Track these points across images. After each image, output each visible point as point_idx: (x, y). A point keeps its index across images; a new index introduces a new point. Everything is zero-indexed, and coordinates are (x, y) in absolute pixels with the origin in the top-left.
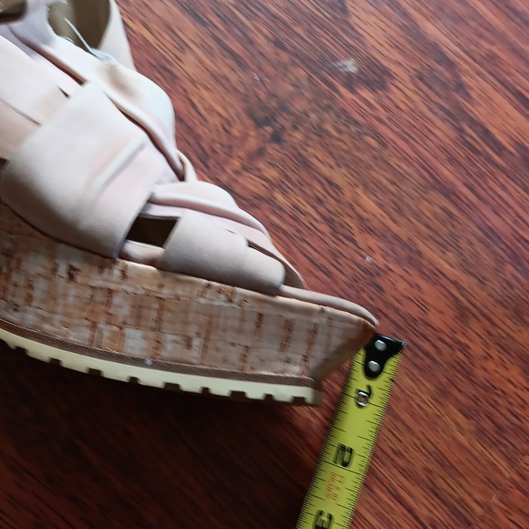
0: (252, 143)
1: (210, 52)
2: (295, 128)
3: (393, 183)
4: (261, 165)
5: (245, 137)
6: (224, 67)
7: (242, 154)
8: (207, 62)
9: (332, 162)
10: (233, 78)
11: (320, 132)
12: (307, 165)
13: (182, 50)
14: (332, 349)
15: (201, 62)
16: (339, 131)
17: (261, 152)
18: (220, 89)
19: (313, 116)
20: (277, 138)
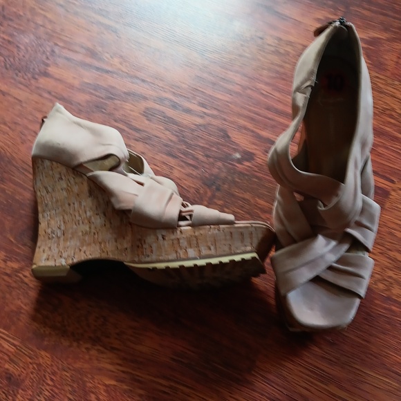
0: (209, 194)
1: (182, 167)
2: (224, 184)
3: (269, 192)
4: (216, 201)
5: (206, 193)
6: (189, 170)
7: (207, 199)
8: (183, 170)
9: (242, 191)
10: (194, 173)
11: (234, 182)
12: (233, 195)
13: (171, 169)
14: (260, 239)
15: (180, 171)
16: (241, 180)
17: (214, 196)
18: (191, 179)
19: (229, 177)
20: (218, 189)
